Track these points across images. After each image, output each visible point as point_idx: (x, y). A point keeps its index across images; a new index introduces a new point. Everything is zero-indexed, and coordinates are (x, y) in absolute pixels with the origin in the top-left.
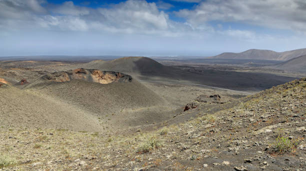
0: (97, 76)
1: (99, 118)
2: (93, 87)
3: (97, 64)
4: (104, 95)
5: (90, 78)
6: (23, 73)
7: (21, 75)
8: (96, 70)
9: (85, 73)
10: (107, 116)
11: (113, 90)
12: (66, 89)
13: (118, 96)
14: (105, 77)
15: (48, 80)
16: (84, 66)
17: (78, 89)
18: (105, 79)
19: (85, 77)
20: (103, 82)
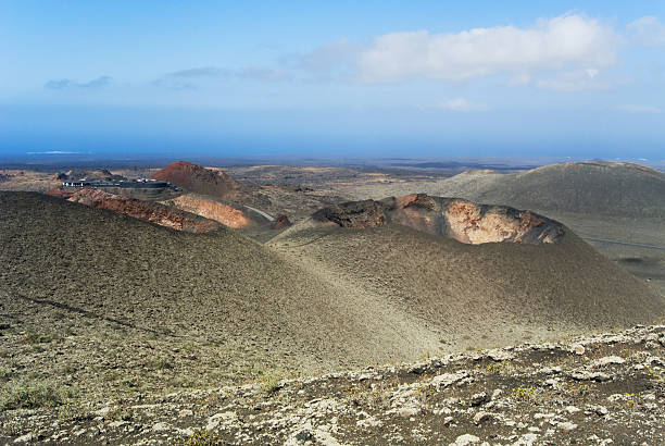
0: (462, 217)
1: (443, 342)
2: (437, 250)
3: (474, 181)
4: (464, 276)
5: (442, 224)
6: (288, 198)
7: (282, 204)
8: (462, 200)
9: (429, 209)
10: (467, 338)
11: (495, 263)
12: (366, 249)
13: (507, 283)
14: (484, 223)
15: (338, 217)
16: (432, 188)
17: (394, 252)
18: (483, 229)
19: (428, 219)
20: (477, 237)
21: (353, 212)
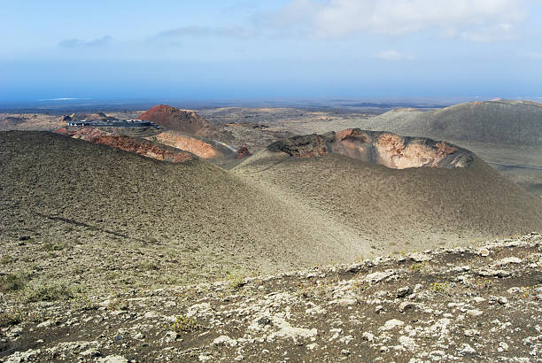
0: (389, 147)
1: (373, 247)
2: (369, 174)
3: (399, 117)
4: (391, 195)
5: (373, 152)
6: (248, 134)
7: (243, 138)
8: (389, 133)
9: (362, 141)
10: (393, 244)
11: (416, 184)
12: (311, 174)
13: (426, 200)
14: (407, 152)
15: (288, 148)
16: (364, 124)
17: (334, 176)
18: (406, 156)
19: (361, 149)
20: (401, 163)
21: (300, 145)
